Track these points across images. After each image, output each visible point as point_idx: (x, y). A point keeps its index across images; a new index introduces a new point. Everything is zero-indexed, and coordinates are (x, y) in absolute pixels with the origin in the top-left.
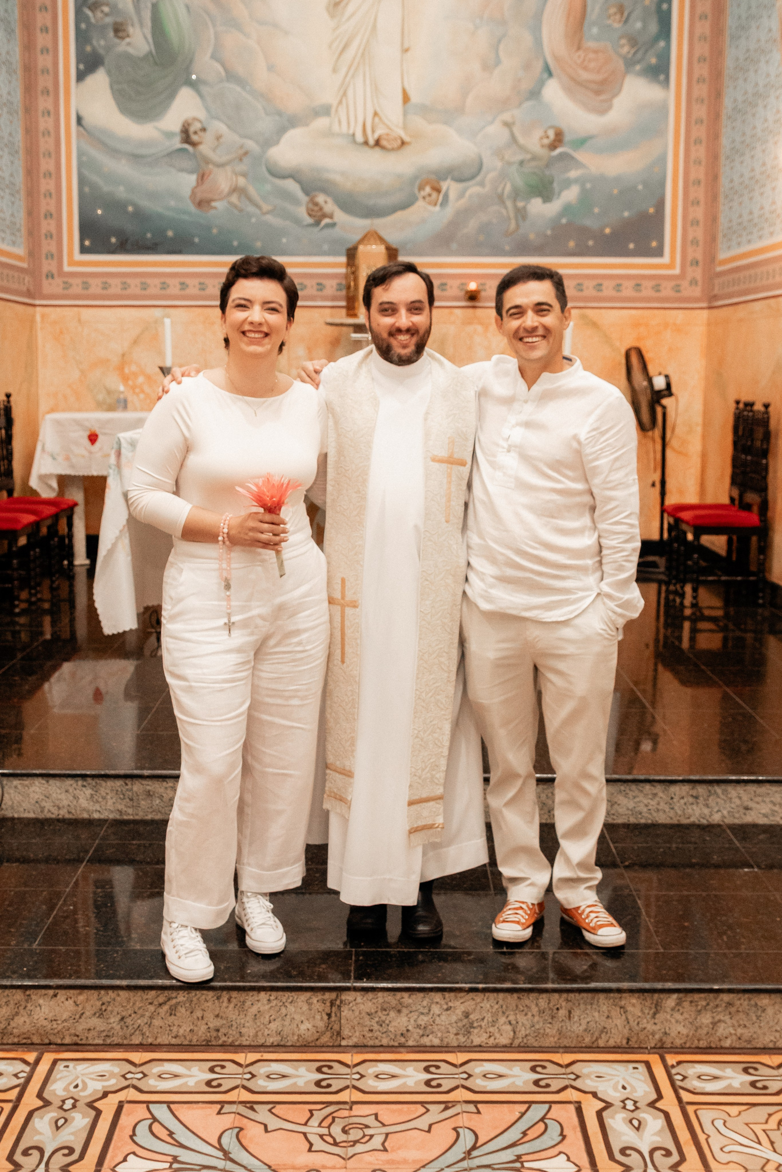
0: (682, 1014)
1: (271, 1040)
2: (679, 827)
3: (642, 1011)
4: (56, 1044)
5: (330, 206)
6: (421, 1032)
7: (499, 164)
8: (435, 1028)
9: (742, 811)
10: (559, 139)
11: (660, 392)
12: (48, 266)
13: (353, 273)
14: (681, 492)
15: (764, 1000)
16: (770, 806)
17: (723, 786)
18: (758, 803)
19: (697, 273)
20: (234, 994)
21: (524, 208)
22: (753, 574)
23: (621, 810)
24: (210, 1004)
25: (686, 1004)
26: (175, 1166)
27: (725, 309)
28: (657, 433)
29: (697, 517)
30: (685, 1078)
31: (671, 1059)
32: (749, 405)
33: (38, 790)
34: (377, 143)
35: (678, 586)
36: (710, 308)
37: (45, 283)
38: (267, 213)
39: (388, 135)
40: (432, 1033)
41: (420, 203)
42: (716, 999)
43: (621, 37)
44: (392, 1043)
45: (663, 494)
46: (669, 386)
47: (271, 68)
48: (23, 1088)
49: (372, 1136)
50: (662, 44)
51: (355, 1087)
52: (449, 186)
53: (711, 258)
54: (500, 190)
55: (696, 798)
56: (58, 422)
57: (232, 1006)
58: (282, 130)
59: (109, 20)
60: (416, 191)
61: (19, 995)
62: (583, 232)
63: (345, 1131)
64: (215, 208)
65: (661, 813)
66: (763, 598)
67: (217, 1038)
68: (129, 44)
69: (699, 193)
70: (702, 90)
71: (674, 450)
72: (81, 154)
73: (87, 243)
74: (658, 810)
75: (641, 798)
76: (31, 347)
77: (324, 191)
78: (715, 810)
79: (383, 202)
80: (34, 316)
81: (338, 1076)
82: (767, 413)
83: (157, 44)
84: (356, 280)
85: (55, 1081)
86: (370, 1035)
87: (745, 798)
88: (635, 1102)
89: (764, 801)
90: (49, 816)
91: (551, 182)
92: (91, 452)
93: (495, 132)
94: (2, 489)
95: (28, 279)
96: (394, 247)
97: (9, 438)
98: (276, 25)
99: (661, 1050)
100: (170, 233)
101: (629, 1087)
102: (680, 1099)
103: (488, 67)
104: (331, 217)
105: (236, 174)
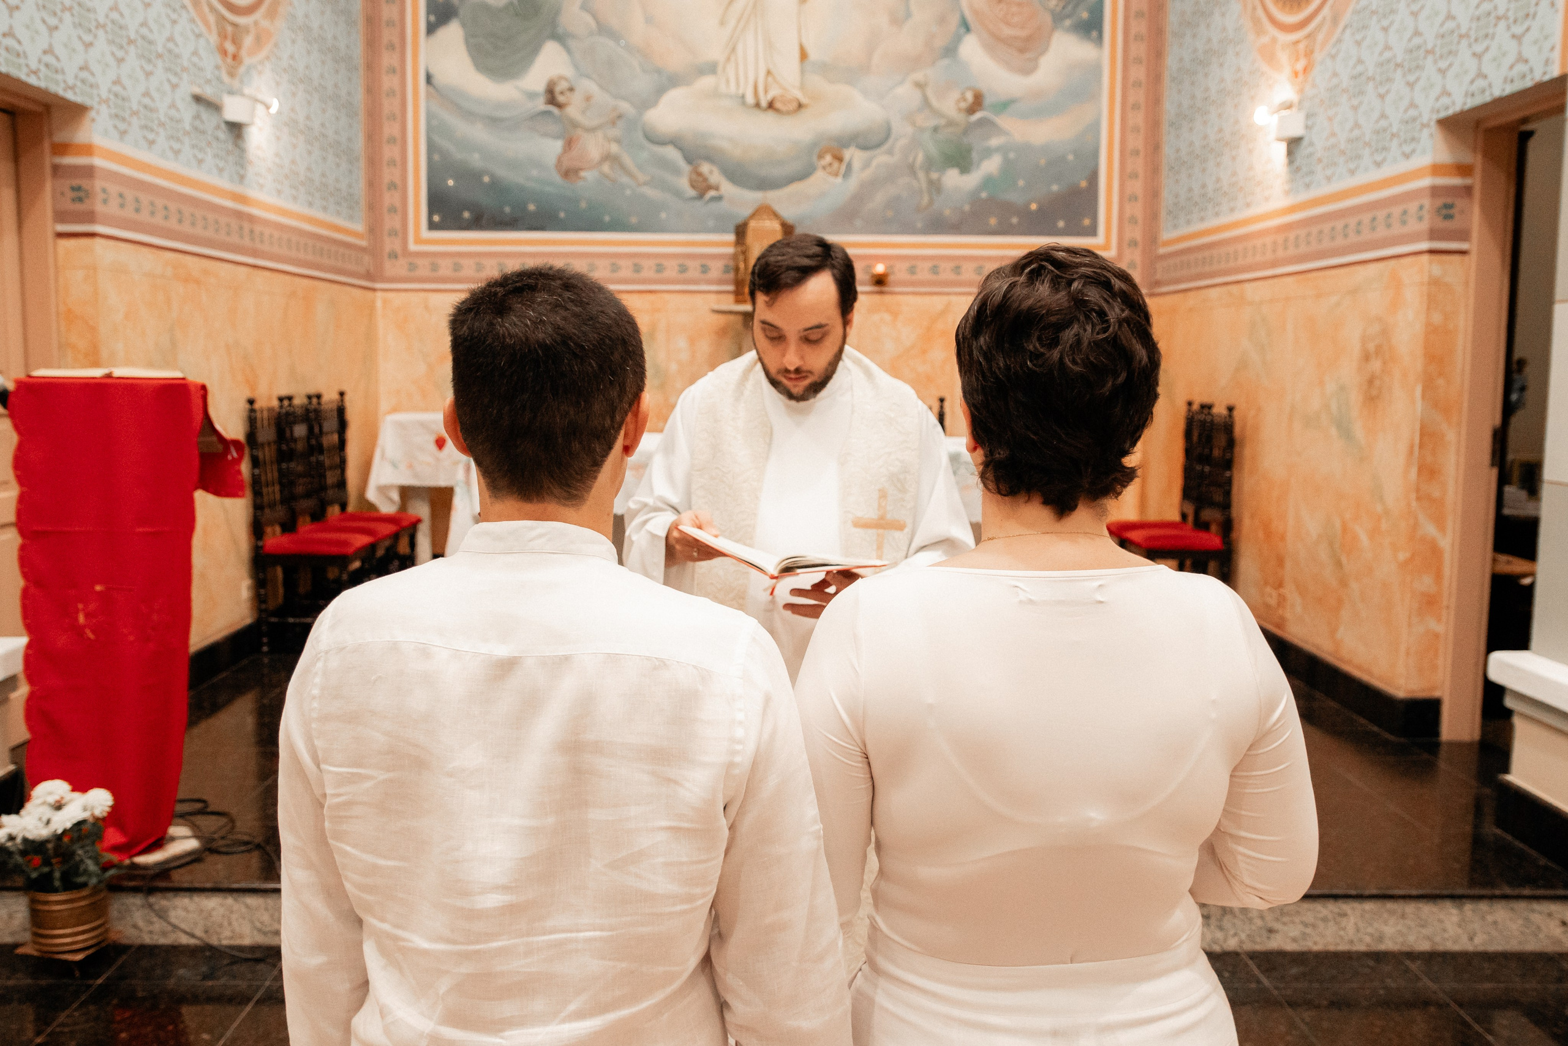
5: (715, 176)
7: (909, 130)
9: (1265, 935)
10: (978, 102)
12: (390, 244)
13: (744, 253)
19: (1138, 256)
21: (939, 180)
27: (1172, 296)
32: (1206, 407)
34: (771, 105)
37: (388, 263)
38: (645, 184)
39: (782, 96)
41: (819, 174)
47: (649, 20)
52: (853, 155)
53: (1152, 238)
54: (911, 159)
56: (401, 426)
58: (660, 91)
60: (815, 158)
62: (1006, 209)
64: (584, 179)
69: (1138, 164)
70: (1140, 49)
72: (430, 116)
73: (436, 218)
76: (370, 337)
77: (709, 159)
78: (1233, 933)
79: (776, 172)
80: (373, 302)
82: (1230, 416)
84: (746, 261)
91: (969, 150)
92: (438, 460)
93: (905, 93)
94: (331, 503)
95: (367, 259)
96: (791, 224)
97: (342, 444)
100: (532, 207)
103: (898, 20)
104: (717, 188)
105: (609, 140)
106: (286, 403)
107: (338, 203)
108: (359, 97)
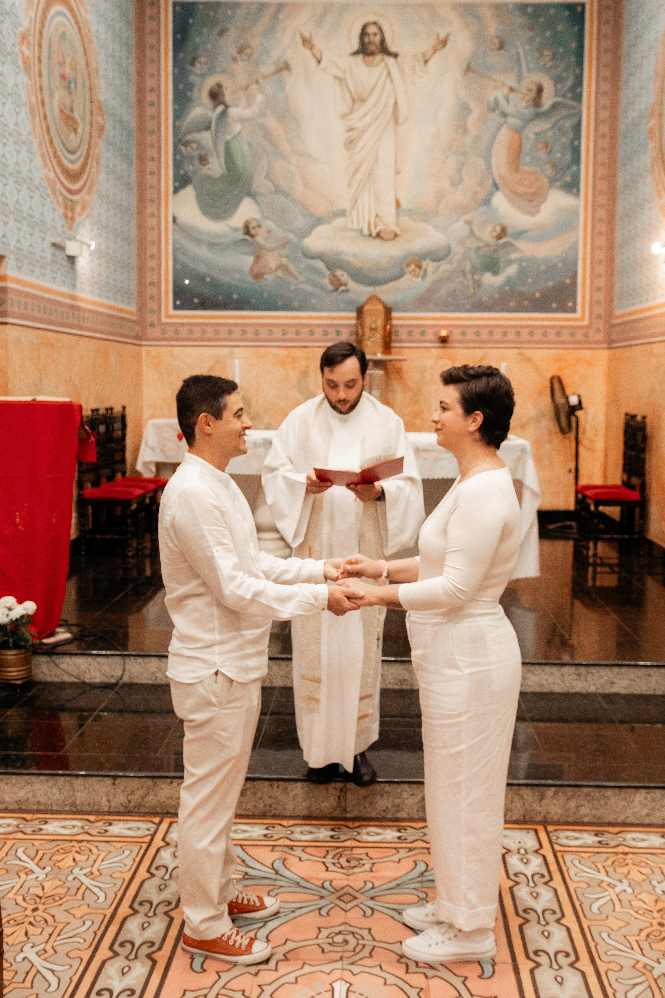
0: (558, 800)
1: (303, 813)
2: (567, 695)
3: (533, 798)
4: (172, 814)
5: (345, 277)
6: (395, 809)
8: (404, 806)
9: (609, 685)
10: (503, 232)
11: (573, 406)
12: (151, 318)
13: (360, 324)
14: (590, 476)
15: (609, 793)
16: (627, 681)
17: (597, 668)
18: (619, 679)
19: (601, 324)
20: (281, 783)
21: (479, 279)
22: (636, 534)
23: (531, 683)
24: (266, 790)
25: (560, 794)
26: (246, 877)
27: (620, 349)
28: (572, 435)
29: (597, 494)
30: (558, 838)
31: (550, 828)
32: (634, 417)
33: (154, 665)
34: (378, 235)
35: (585, 542)
36: (610, 348)
37: (149, 330)
38: (303, 282)
39: (385, 229)
40: (402, 809)
41: (407, 276)
42: (578, 791)
43: (545, 164)
44: (377, 816)
45: (577, 478)
46: (580, 403)
47: (306, 185)
48: (153, 836)
49: (364, 865)
50: (574, 168)
51: (354, 839)
52: (429, 265)
53: (609, 313)
54: (462, 267)
55: (579, 675)
56: (157, 426)
57: (279, 791)
58: (312, 227)
59: (196, 153)
60: (405, 267)
61: (149, 782)
62: (521, 296)
63: (348, 861)
64: (266, 279)
65: (555, 685)
66: (642, 550)
67: (270, 811)
68: (209, 169)
69: (602, 269)
70: (602, 200)
71: (584, 446)
72: (175, 242)
73: (178, 303)
74: (553, 684)
75: (543, 675)
76: (139, 373)
77: (341, 267)
78: (592, 683)
79: (381, 275)
80: (141, 352)
81: (344, 833)
82: (643, 422)
83: (228, 169)
84: (362, 329)
85: (172, 833)
86: (364, 810)
87: (611, 676)
88: (525, 850)
89: (623, 678)
90: (160, 682)
91: (498, 262)
92: (179, 447)
93: (459, 227)
94: (118, 471)
95: (137, 328)
96: (389, 305)
97: (124, 436)
98: (309, 156)
99: (545, 823)
100: (235, 296)
101: (522, 842)
102: (553, 849)
103: (455, 184)
104: (346, 285)
105: (281, 256)
106: (95, 413)
107: (122, 296)
108: (134, 232)
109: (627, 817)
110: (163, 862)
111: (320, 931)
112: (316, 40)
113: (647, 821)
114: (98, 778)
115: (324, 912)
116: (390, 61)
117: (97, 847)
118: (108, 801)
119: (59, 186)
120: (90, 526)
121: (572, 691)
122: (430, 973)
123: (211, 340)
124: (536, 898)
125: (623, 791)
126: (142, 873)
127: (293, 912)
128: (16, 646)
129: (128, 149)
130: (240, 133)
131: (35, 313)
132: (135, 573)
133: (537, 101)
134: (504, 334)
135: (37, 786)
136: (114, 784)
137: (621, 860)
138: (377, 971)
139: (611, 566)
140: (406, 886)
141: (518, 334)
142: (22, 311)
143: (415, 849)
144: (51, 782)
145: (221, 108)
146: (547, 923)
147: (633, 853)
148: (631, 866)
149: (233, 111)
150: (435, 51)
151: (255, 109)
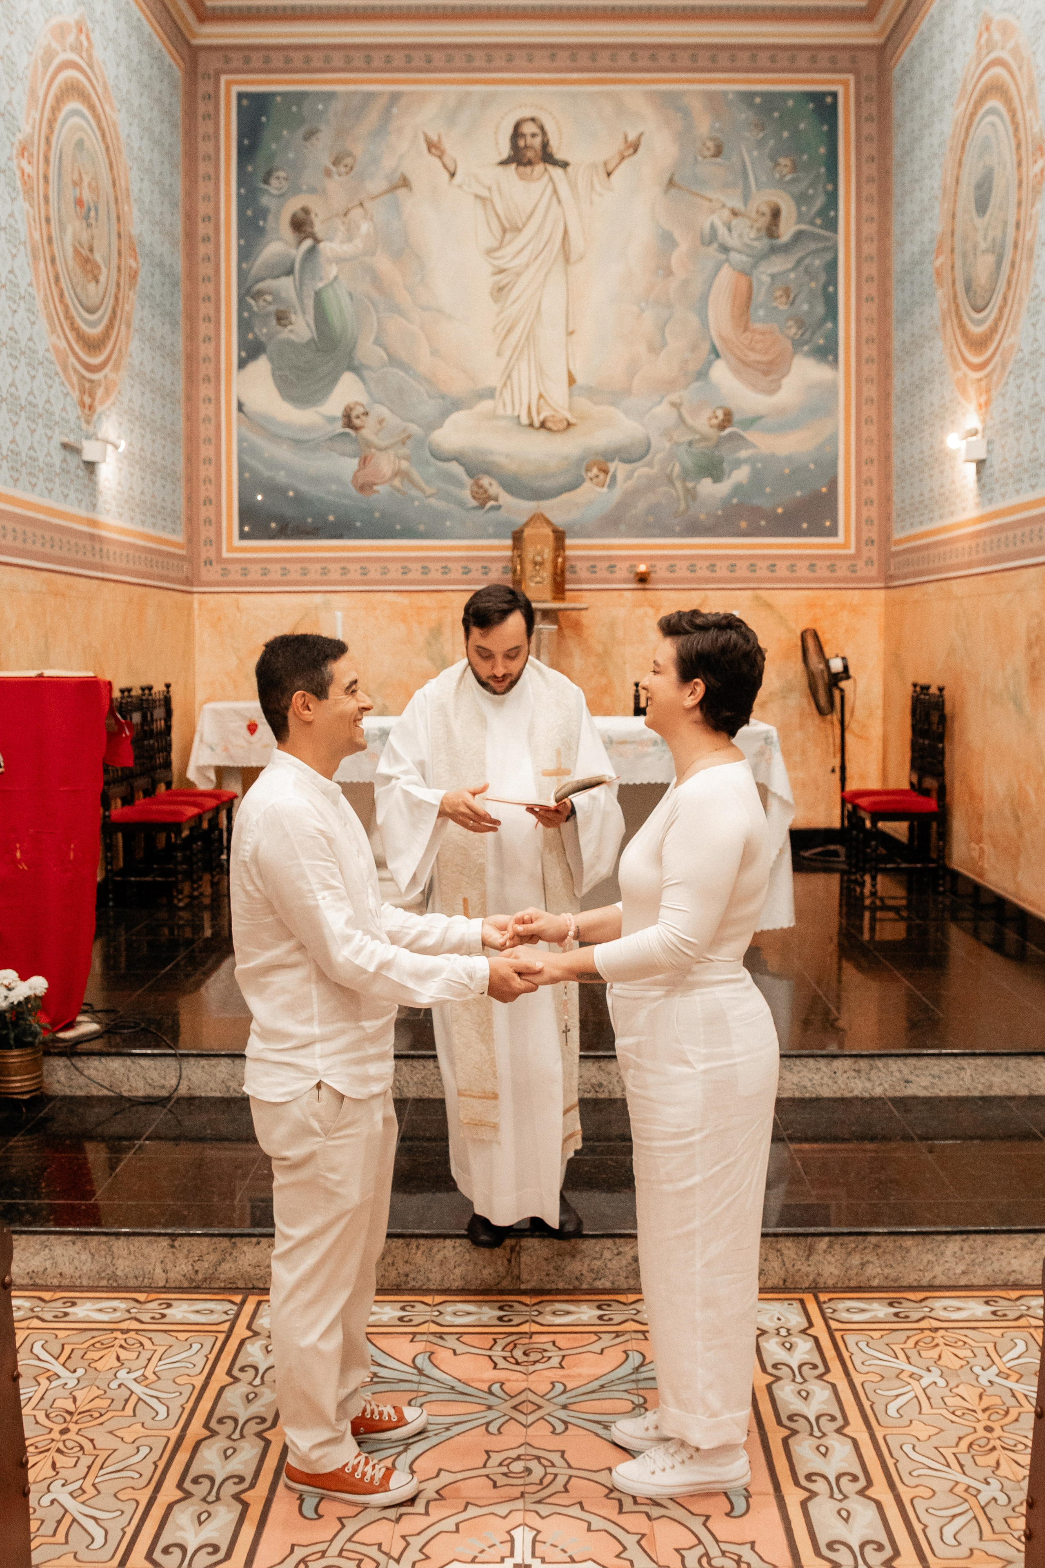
0: (834, 1256)
1: (457, 1284)
2: (843, 1099)
3: (797, 1254)
4: (260, 1289)
5: (494, 489)
6: (594, 1275)
7: (668, 445)
8: (607, 1272)
9: (903, 1084)
10: (728, 419)
11: (837, 674)
12: (206, 552)
13: (519, 557)
14: (863, 777)
15: (908, 1242)
16: (930, 1078)
17: (884, 1060)
18: (917, 1076)
19: (872, 552)
20: (422, 1241)
21: (694, 488)
22: (933, 861)
23: (787, 1085)
25: (837, 1247)
26: (375, 1380)
27: (902, 589)
28: (836, 717)
29: (875, 803)
30: (835, 1311)
31: (823, 1297)
32: (925, 688)
33: (224, 1070)
34: (543, 425)
35: (858, 876)
36: (887, 588)
37: (204, 569)
39: (553, 417)
40: (605, 1276)
41: (587, 485)
42: (864, 1241)
43: (788, 319)
44: (567, 1287)
45: (844, 780)
46: (846, 668)
47: (434, 352)
48: (234, 1322)
49: (550, 1358)
50: (829, 325)
51: (534, 1321)
52: (619, 468)
53: (886, 537)
54: (669, 470)
55: (859, 1071)
56: (217, 713)
57: (420, 1252)
58: (445, 414)
59: (272, 308)
60: (583, 471)
61: (225, 1243)
62: (756, 512)
63: (525, 1354)
64: (378, 492)
65: (825, 1087)
66: (943, 885)
67: (406, 1282)
68: (291, 331)
69: (872, 472)
70: (871, 370)
71: (854, 733)
72: (240, 441)
73: (246, 529)
74: (822, 1085)
75: (805, 1072)
76: (189, 635)
77: (488, 473)
78: (878, 1082)
80: (191, 604)
81: (519, 1313)
82: (941, 696)
83: (319, 330)
84: (522, 563)
85: (261, 1317)
86: (547, 1279)
87: (906, 1071)
88: (788, 1330)
89: (924, 1074)
91: (721, 463)
92: (250, 743)
93: (663, 410)
94: (160, 782)
95: (186, 567)
96: (561, 529)
97: (168, 728)
98: (440, 311)
99: (815, 1289)
100: (331, 518)
101: (783, 1320)
102: (828, 1327)
103: (655, 349)
104: (496, 499)
105: (399, 458)
106: (128, 694)
107: (164, 520)
108: (181, 426)
109: (935, 1277)
110: (250, 1360)
111: (489, 1457)
112: (447, 145)
113: (963, 1282)
114: (148, 1238)
115: (493, 1428)
116: (556, 172)
117: (150, 1339)
118: (165, 1271)
119: (72, 360)
120: (121, 864)
121: (847, 1095)
122: (655, 1512)
123: (295, 583)
124: (806, 1399)
125: (929, 1239)
126: (220, 1377)
127: (448, 1429)
128: (20, 1044)
129: (172, 304)
130: (336, 278)
131: (38, 547)
132: (188, 933)
133: (772, 230)
134: (732, 568)
135: (58, 1250)
136: (173, 1246)
137: (929, 1340)
138: (576, 1511)
139: (896, 909)
140: (615, 1388)
141: (752, 568)
142: (19, 544)
143: (624, 1333)
144: (79, 1244)
145: (308, 243)
146: (824, 1435)
147: (946, 1329)
148: (942, 1346)
149: (325, 247)
150: (623, 158)
151: (358, 244)
